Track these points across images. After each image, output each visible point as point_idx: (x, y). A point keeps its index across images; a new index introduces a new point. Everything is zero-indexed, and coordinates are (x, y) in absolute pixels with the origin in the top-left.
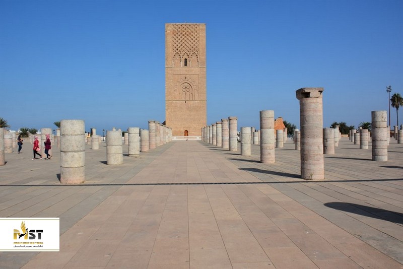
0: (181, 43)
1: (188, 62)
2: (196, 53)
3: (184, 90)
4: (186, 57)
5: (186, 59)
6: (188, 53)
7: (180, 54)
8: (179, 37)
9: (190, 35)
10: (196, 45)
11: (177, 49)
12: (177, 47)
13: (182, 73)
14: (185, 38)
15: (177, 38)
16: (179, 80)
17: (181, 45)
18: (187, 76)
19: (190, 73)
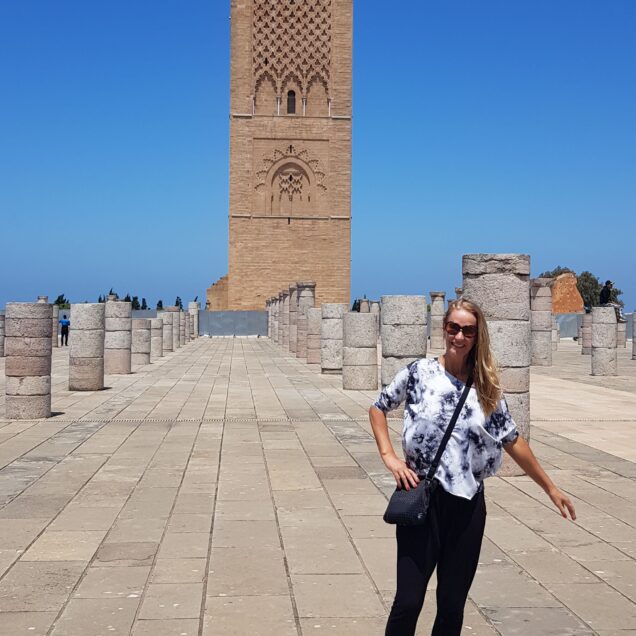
1: (299, 103)
2: (323, 74)
3: (285, 186)
4: (292, 85)
5: (292, 93)
6: (298, 73)
7: (275, 77)
8: (273, 25)
9: (306, 21)
10: (323, 50)
11: (266, 62)
12: (266, 55)
13: (279, 135)
14: (292, 27)
15: (267, 26)
16: (271, 156)
17: (279, 50)
18: (294, 143)
19: (304, 136)
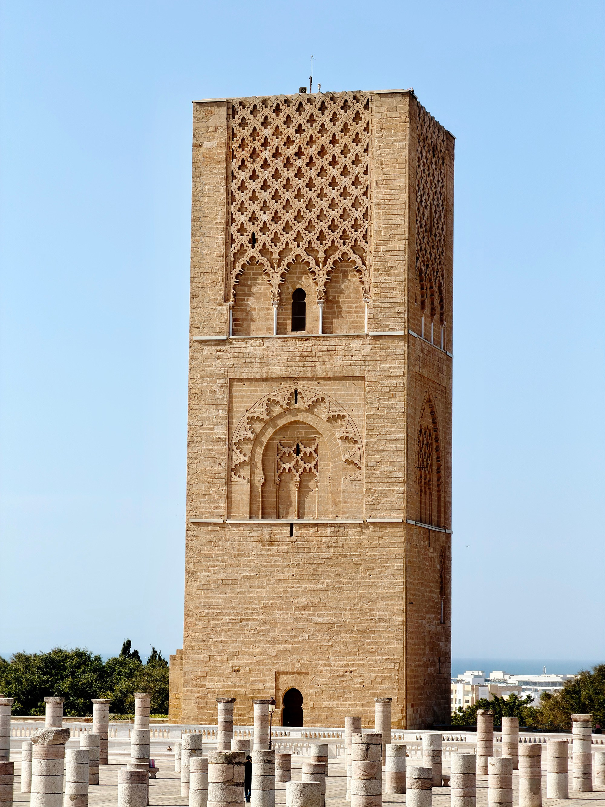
1: (311, 310)
3: (287, 464)
4: (298, 279)
5: (299, 295)
7: (268, 268)
8: (266, 174)
9: (320, 162)
10: (354, 212)
12: (251, 228)
14: (299, 174)
15: (254, 176)
16: (261, 411)
17: (276, 218)
18: (301, 386)
19: (320, 371)
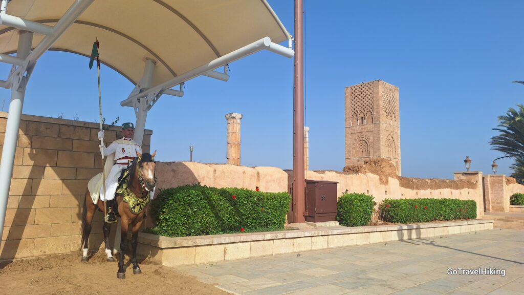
0: (358, 103)
1: (364, 120)
2: (371, 110)
3: (361, 147)
4: (362, 115)
6: (364, 111)
7: (357, 114)
10: (371, 102)
11: (355, 110)
13: (359, 132)
18: (363, 133)
19: (366, 131)
